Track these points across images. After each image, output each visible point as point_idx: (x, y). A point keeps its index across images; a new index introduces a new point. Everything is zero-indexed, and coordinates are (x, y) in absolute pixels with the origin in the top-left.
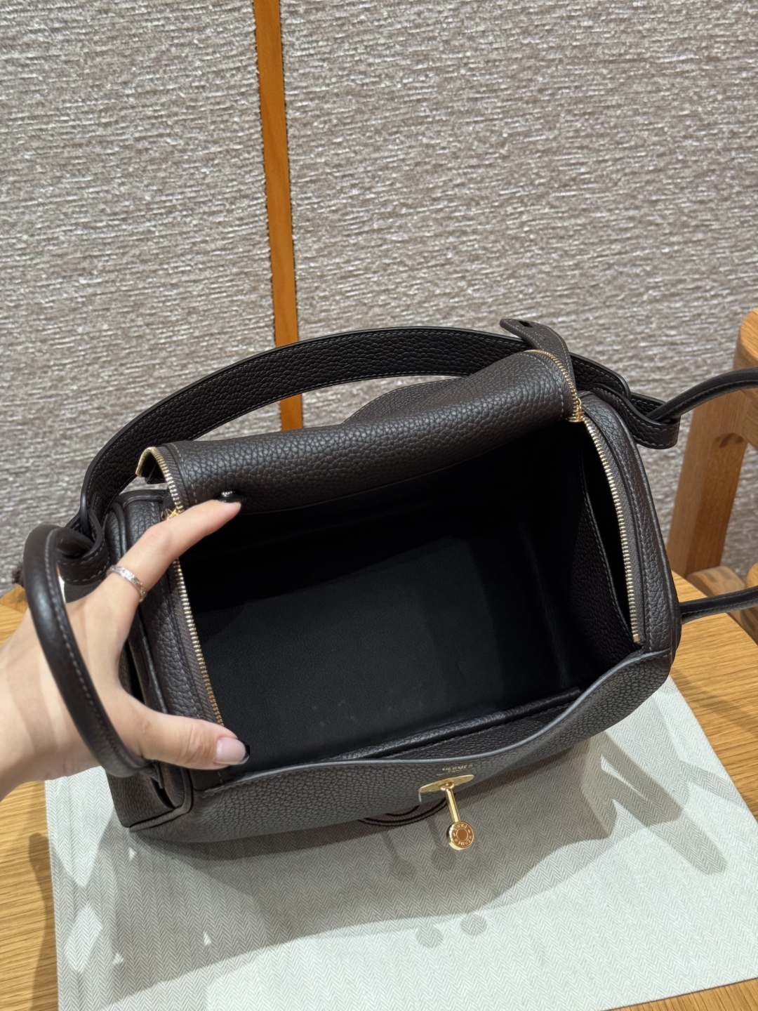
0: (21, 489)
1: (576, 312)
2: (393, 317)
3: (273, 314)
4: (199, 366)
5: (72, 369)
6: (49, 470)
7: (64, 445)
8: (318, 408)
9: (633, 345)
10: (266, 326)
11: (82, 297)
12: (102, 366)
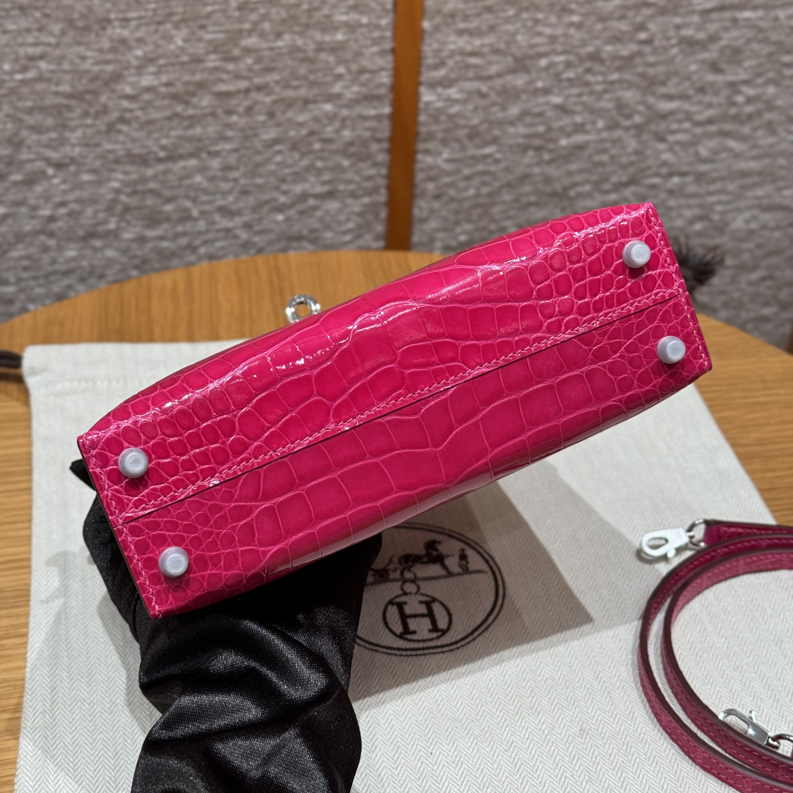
0: (63, 187)
1: (765, 7)
4: (296, 37)
5: (137, 27)
6: (98, 163)
7: (120, 132)
8: (437, 109)
12: (177, 26)
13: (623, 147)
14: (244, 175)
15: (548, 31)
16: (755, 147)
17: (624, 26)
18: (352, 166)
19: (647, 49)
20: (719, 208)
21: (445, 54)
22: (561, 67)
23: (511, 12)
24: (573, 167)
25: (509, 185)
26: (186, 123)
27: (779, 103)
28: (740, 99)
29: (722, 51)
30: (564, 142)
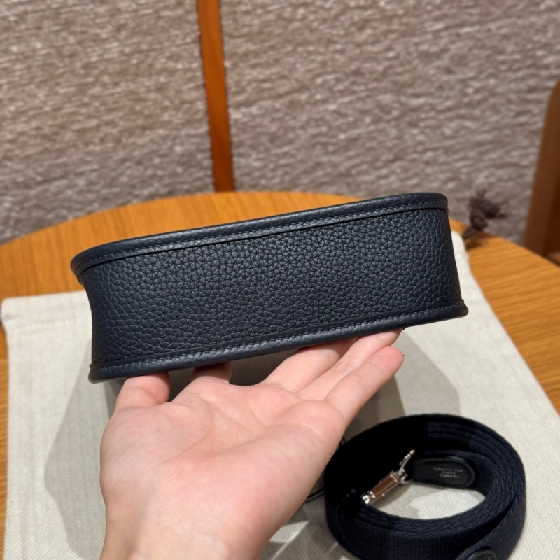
1: (480, 23)
2: (312, 31)
3: (200, 29)
4: (130, 84)
5: (9, 90)
7: (5, 166)
8: (244, 123)
9: (531, 54)
10: (193, 42)
11: (15, 15)
12: (38, 86)
13: (387, 135)
14: (105, 187)
15: (320, 58)
16: (486, 123)
17: (375, 49)
18: (185, 171)
19: (395, 63)
20: (464, 170)
21: (244, 83)
22: (332, 83)
23: (290, 48)
24: (352, 153)
25: (306, 172)
26: (54, 155)
27: (500, 90)
28: (470, 91)
29: (452, 59)
30: (342, 136)
